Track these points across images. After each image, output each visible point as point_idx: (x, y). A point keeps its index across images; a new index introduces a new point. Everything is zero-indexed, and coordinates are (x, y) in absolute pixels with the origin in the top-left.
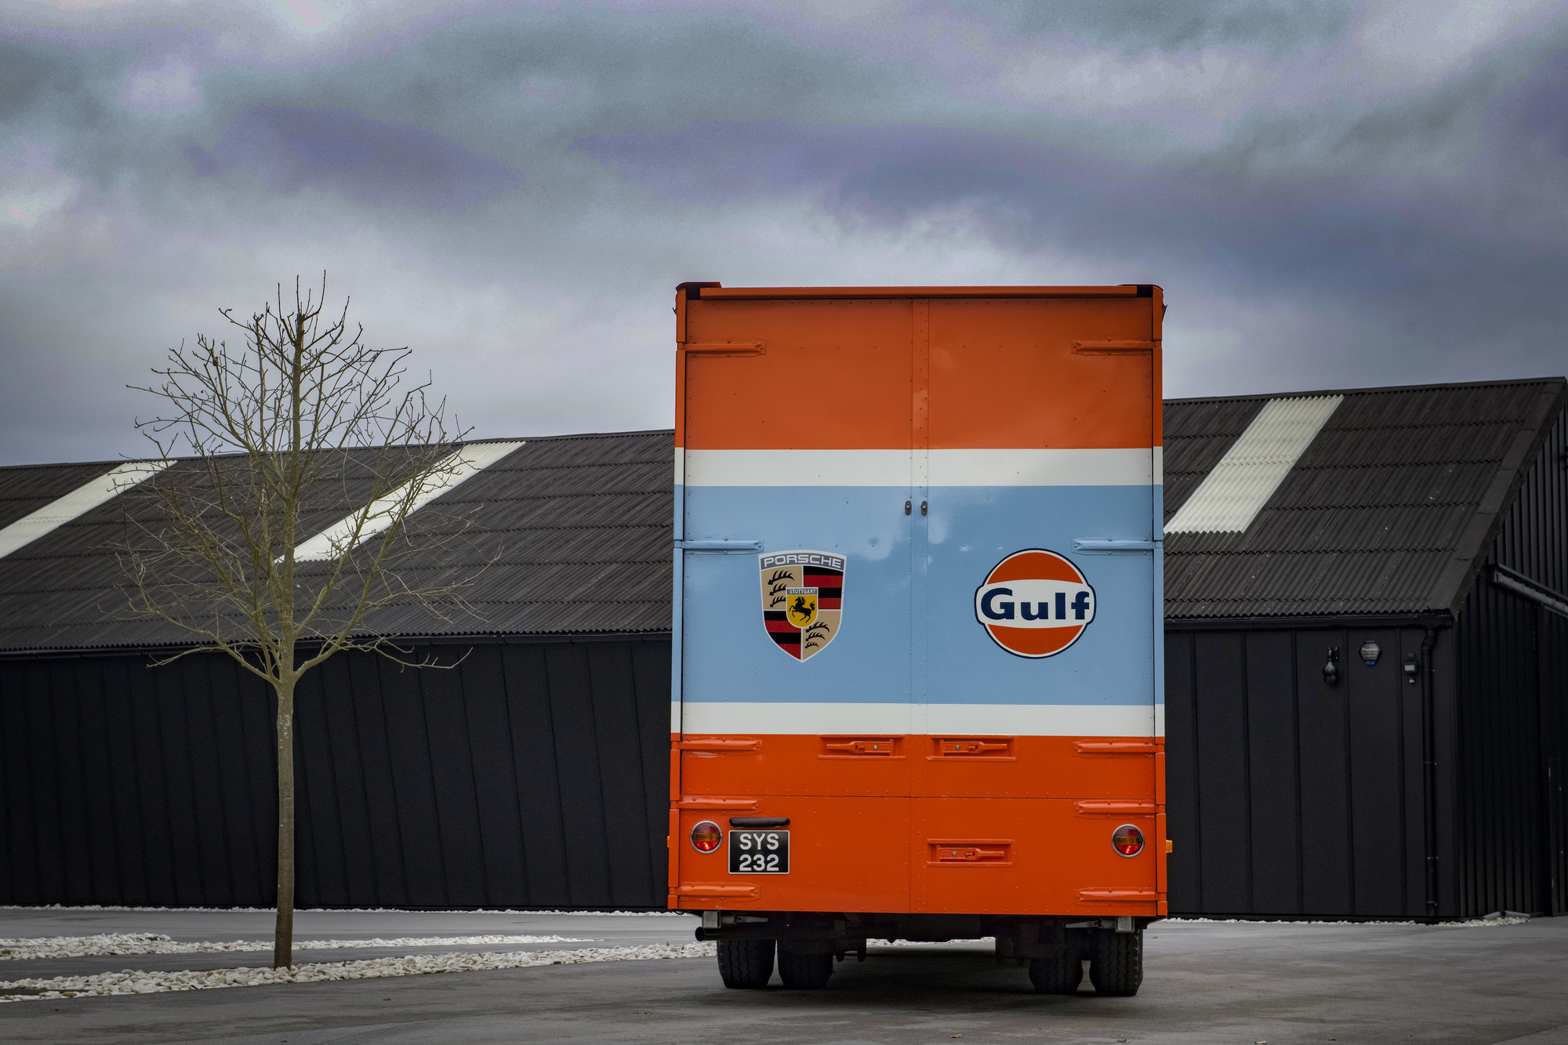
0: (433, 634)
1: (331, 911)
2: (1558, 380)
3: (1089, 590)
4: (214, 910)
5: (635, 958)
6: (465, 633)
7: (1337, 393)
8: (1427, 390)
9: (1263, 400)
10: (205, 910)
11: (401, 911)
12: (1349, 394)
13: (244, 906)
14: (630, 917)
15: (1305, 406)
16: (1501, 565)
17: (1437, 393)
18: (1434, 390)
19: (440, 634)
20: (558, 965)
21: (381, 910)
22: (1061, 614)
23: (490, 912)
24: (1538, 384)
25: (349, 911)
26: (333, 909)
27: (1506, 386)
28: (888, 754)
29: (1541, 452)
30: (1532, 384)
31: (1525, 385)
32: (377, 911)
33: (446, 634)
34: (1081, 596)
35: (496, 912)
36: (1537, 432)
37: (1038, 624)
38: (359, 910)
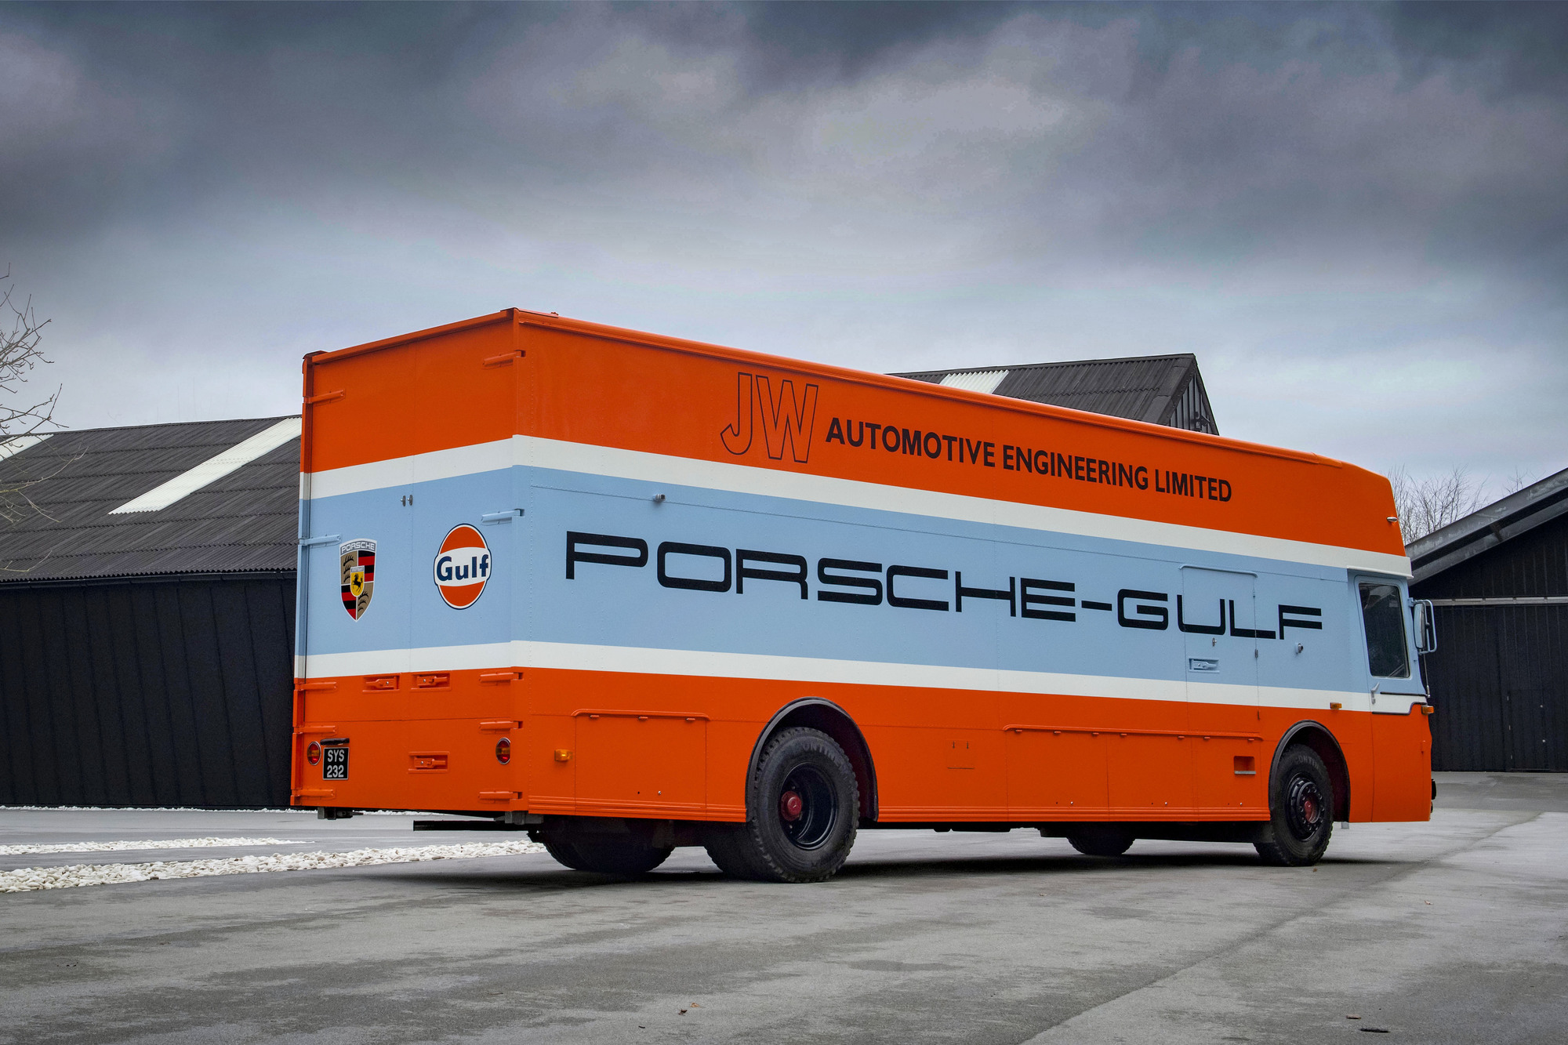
0: (224, 571)
1: (141, 809)
2: (1188, 356)
3: (488, 554)
4: (44, 809)
5: (257, 871)
6: (251, 570)
7: (1004, 369)
8: (1078, 366)
9: (942, 375)
10: (37, 808)
11: (198, 810)
12: (1012, 369)
13: (69, 805)
14: (390, 815)
15: (975, 380)
17: (1087, 367)
18: (1084, 365)
19: (229, 571)
20: (156, 881)
21: (182, 809)
22: (474, 575)
23: (273, 811)
24: (1171, 359)
25: (155, 810)
26: (143, 808)
27: (1144, 361)
28: (392, 688)
29: (1174, 415)
30: (1166, 360)
31: (1160, 360)
32: (178, 809)
33: (235, 571)
34: (485, 557)
35: (278, 811)
36: (1170, 397)
37: (464, 582)
38: (164, 809)
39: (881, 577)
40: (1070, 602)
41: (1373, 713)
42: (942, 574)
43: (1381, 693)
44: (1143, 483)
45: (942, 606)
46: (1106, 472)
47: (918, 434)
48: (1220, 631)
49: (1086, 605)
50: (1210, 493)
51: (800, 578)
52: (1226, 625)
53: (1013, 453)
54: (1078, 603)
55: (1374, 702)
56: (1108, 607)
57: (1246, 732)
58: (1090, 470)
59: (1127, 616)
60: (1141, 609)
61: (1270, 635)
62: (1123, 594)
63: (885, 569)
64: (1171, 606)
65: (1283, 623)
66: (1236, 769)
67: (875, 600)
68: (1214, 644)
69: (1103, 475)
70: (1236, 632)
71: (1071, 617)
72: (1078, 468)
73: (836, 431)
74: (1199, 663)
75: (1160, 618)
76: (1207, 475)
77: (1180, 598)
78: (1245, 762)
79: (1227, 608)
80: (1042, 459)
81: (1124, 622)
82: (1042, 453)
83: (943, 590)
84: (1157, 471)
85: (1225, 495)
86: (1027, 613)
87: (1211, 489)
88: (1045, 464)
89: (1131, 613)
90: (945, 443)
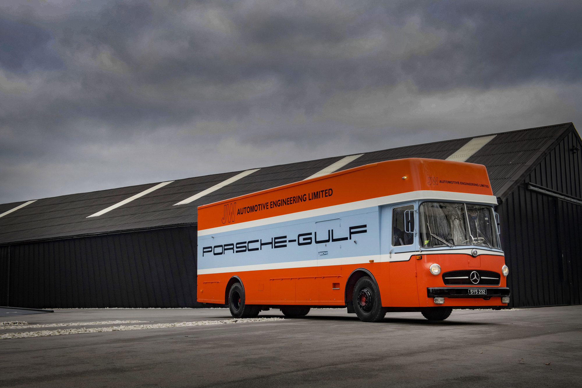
16: (530, 183)
39: (246, 245)
40: (285, 241)
41: (390, 262)
42: (257, 241)
43: (395, 253)
44: (305, 199)
45: (257, 249)
46: (295, 200)
47: (253, 206)
48: (328, 241)
49: (290, 241)
50: (325, 195)
51: (233, 249)
52: (331, 238)
53: (272, 203)
54: (288, 241)
55: (391, 257)
56: (295, 241)
57: (337, 275)
58: (291, 201)
59: (300, 242)
60: (304, 239)
61: (346, 239)
62: (300, 235)
63: (247, 243)
64: (313, 236)
65: (351, 233)
66: (333, 288)
67: (245, 251)
68: (326, 245)
69: (294, 201)
70: (334, 240)
71: (285, 246)
72: (288, 201)
73: (239, 212)
74: (321, 253)
75: (309, 241)
76: (324, 189)
77: (315, 233)
78: (335, 285)
79: (331, 233)
80: (279, 202)
81: (300, 244)
82: (279, 200)
83: (257, 245)
84: (309, 194)
85: (330, 194)
86: (276, 247)
87: (326, 193)
88: (280, 204)
89: (301, 241)
90: (258, 206)
